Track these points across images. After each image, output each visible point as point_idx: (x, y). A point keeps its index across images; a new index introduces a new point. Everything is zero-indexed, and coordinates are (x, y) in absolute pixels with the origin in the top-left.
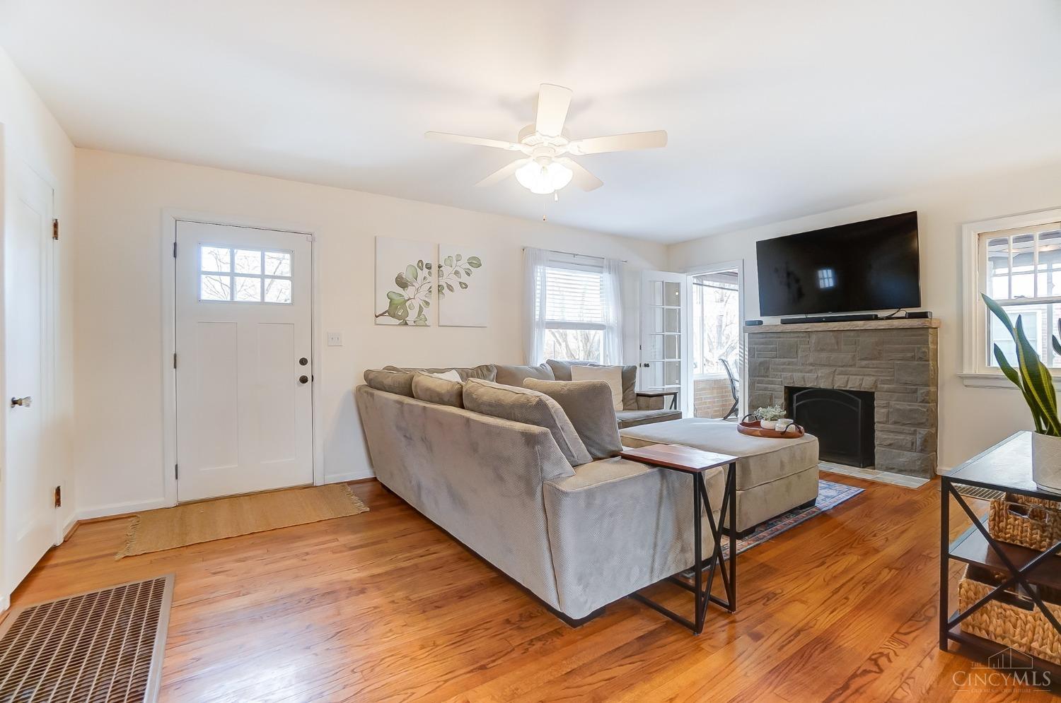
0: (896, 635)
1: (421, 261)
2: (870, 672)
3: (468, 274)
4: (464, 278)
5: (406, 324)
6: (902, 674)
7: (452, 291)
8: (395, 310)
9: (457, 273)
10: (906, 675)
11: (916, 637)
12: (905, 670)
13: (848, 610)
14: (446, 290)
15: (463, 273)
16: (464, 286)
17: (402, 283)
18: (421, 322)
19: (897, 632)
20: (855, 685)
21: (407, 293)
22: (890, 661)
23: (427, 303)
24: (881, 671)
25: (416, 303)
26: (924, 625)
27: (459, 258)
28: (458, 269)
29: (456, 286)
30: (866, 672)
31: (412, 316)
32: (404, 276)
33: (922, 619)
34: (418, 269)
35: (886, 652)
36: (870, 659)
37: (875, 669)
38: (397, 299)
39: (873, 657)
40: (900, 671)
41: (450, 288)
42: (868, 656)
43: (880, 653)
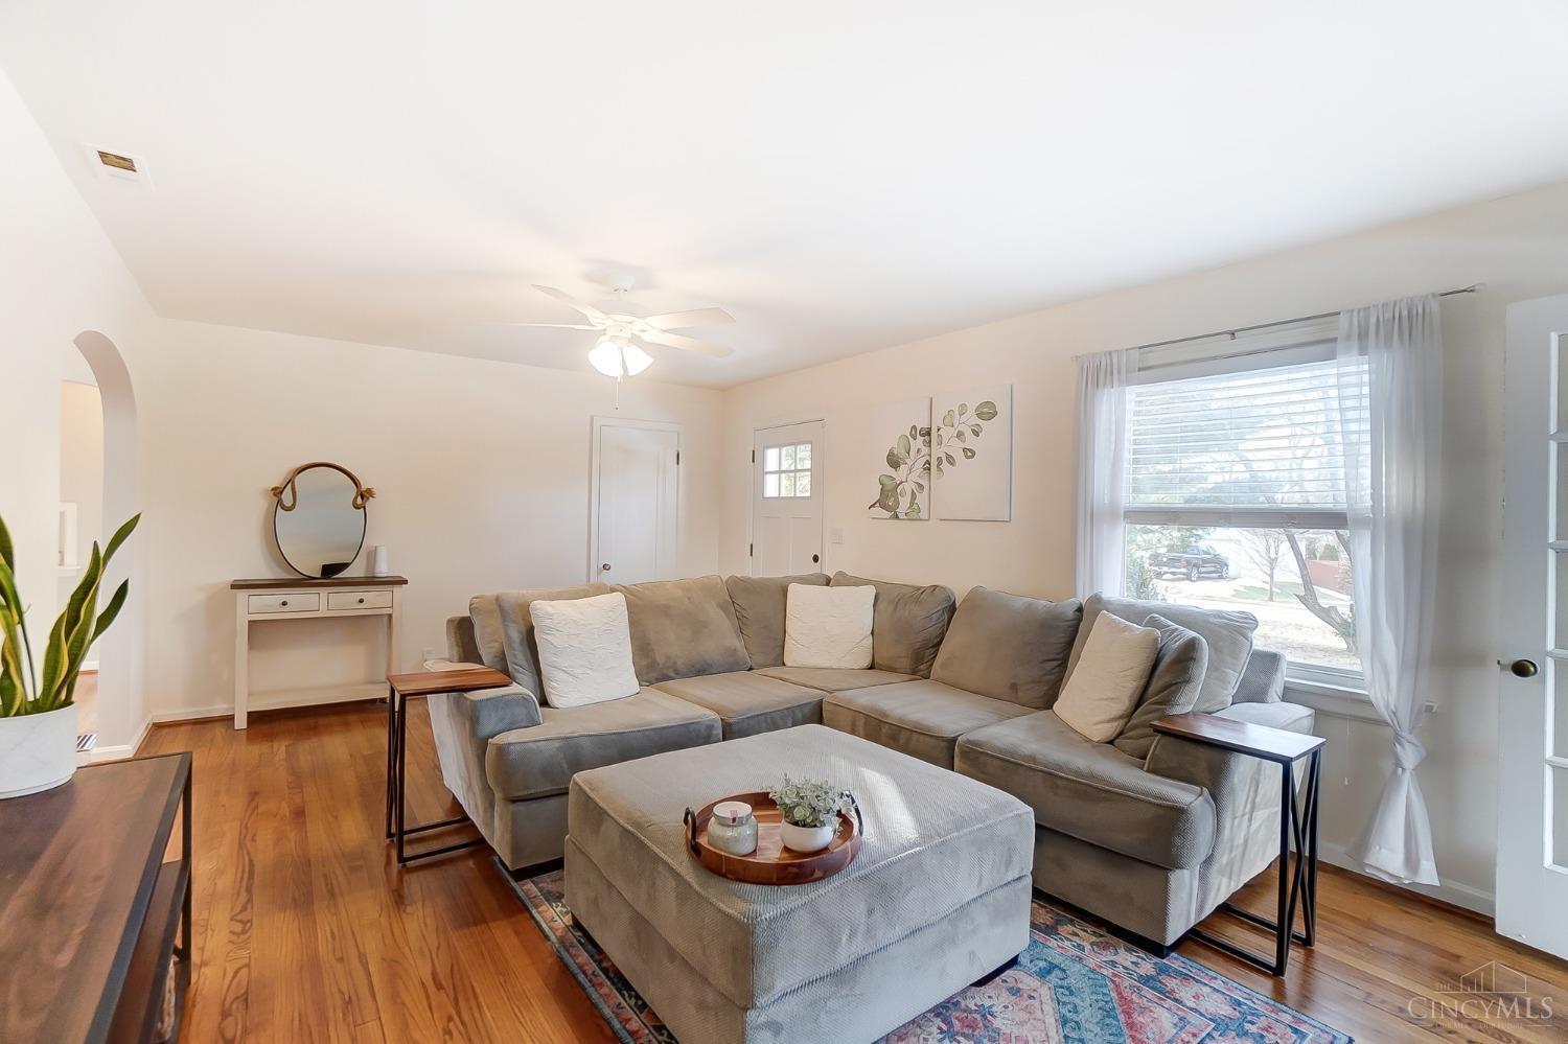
0: (247, 961)
1: (914, 427)
2: (241, 912)
3: (977, 434)
4: (971, 441)
5: (897, 517)
6: (213, 930)
7: (952, 464)
8: (887, 499)
9: (960, 435)
10: (209, 932)
11: (225, 974)
12: (212, 936)
13: (322, 949)
14: (945, 465)
15: (968, 434)
16: (970, 453)
17: (894, 461)
18: (913, 515)
19: (247, 965)
20: (244, 896)
21: (900, 474)
22: (233, 933)
23: (921, 486)
24: (232, 919)
25: (908, 487)
26: (225, 999)
27: (963, 409)
28: (960, 428)
29: (959, 456)
30: (244, 909)
31: (904, 504)
32: (895, 452)
33: (234, 1006)
34: (911, 439)
35: (243, 937)
36: (250, 921)
37: (239, 918)
38: (889, 484)
39: (249, 924)
40: (216, 932)
41: (951, 460)
42: (254, 921)
43: (246, 933)
